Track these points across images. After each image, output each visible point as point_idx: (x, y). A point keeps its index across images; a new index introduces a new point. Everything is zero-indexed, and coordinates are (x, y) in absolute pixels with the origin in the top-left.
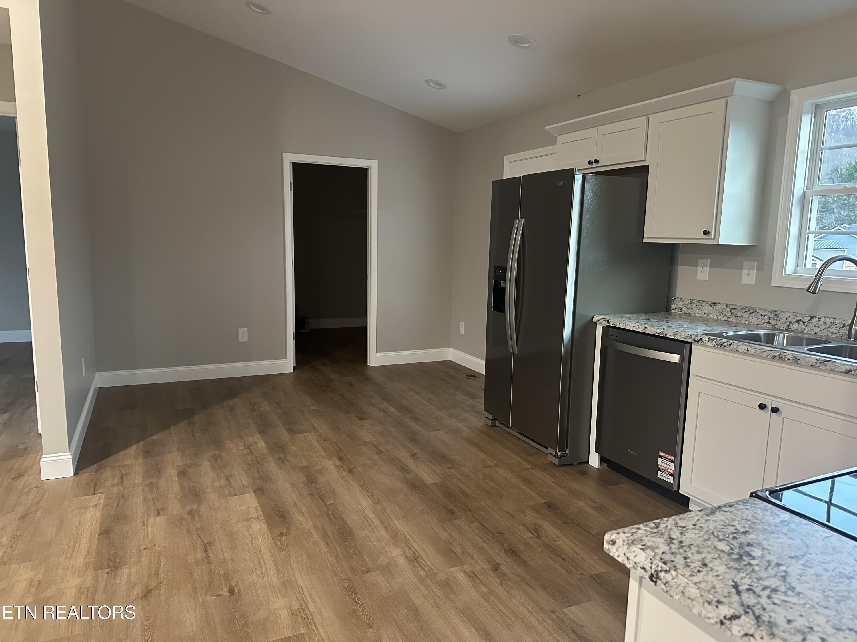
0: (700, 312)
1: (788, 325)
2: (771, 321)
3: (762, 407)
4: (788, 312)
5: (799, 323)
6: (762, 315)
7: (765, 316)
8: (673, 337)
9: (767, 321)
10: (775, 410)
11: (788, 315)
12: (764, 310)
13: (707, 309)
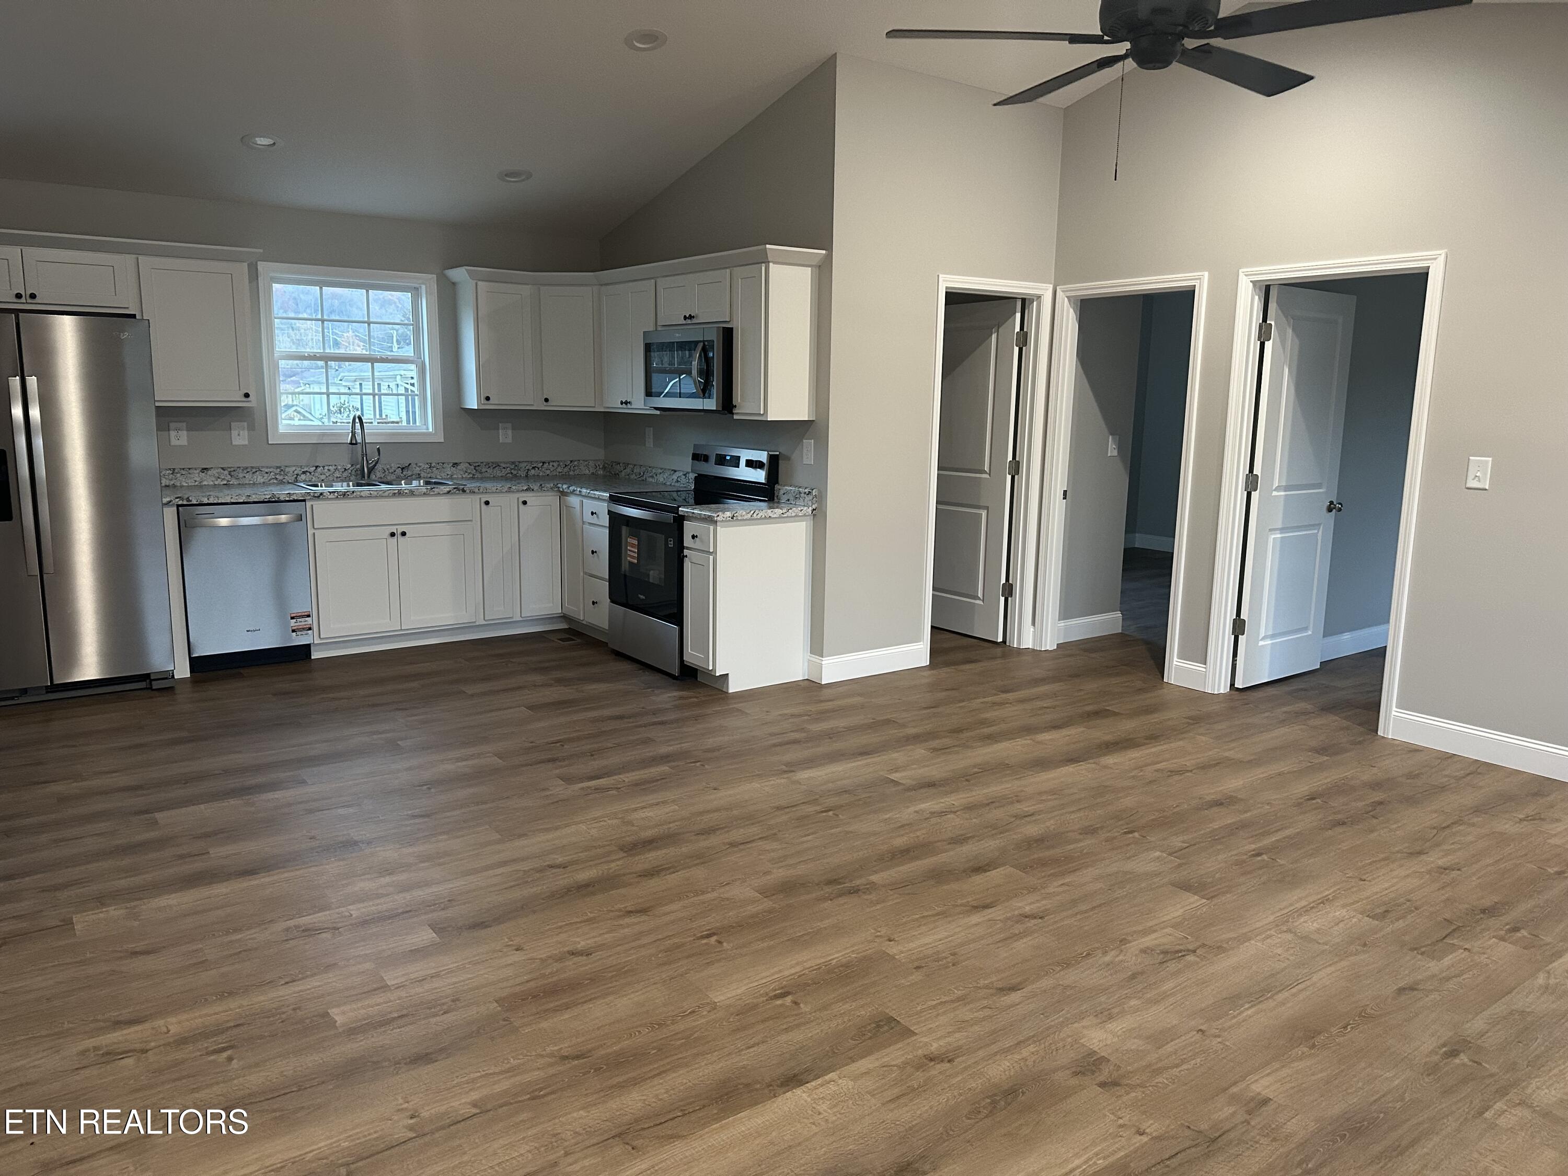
0: (189, 481)
2: (277, 477)
3: (393, 535)
6: (267, 473)
10: (404, 534)
11: (294, 468)
12: (267, 467)
13: (197, 476)
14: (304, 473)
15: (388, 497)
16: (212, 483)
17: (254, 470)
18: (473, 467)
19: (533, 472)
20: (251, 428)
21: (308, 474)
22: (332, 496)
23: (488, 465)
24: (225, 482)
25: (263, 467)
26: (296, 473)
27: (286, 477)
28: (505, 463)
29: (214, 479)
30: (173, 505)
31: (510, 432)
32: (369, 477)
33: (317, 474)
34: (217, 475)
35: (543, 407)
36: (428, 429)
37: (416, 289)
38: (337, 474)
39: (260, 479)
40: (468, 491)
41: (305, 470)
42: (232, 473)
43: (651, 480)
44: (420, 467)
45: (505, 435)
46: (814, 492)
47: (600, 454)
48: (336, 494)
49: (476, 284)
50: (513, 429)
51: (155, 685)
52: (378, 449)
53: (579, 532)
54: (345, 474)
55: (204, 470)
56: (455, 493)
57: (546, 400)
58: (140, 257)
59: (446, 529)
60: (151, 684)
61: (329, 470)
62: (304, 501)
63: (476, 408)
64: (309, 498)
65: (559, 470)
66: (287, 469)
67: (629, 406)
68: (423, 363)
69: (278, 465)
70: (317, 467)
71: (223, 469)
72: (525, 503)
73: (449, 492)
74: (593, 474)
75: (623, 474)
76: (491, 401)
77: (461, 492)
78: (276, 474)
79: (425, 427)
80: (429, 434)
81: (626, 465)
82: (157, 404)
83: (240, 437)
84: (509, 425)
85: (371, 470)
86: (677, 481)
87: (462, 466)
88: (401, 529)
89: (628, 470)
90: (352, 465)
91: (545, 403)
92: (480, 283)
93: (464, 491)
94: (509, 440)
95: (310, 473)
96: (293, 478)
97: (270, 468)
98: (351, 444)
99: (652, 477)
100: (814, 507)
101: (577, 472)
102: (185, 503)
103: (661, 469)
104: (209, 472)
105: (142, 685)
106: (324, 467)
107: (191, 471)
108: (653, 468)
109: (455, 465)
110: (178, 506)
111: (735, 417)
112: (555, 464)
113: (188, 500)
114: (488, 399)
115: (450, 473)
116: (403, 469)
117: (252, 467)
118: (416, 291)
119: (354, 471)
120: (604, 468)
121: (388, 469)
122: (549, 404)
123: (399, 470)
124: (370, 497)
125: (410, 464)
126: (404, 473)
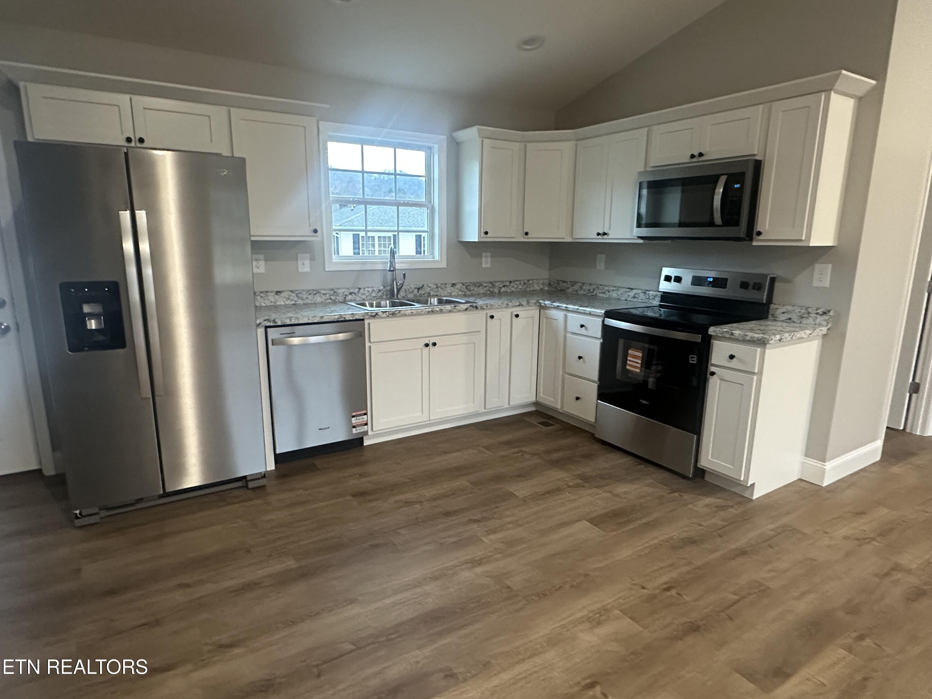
1: (345, 298)
2: (332, 297)
3: (427, 345)
4: (343, 288)
5: (352, 295)
6: (324, 294)
7: (327, 294)
8: (351, 319)
9: (329, 298)
10: (434, 344)
12: (324, 290)
14: (351, 294)
15: (425, 314)
16: (283, 303)
17: (315, 292)
18: (464, 287)
19: (503, 289)
20: (312, 259)
21: (354, 294)
22: (384, 315)
23: (475, 284)
24: (293, 302)
25: (321, 290)
26: (345, 294)
27: (338, 297)
28: (486, 283)
29: (285, 300)
30: (263, 326)
31: (489, 259)
32: (397, 296)
33: (359, 295)
34: (287, 297)
35: (521, 239)
36: (434, 258)
37: (430, 148)
38: (374, 294)
39: (318, 299)
40: (479, 308)
41: (352, 291)
42: (299, 295)
43: (602, 295)
44: (430, 287)
45: (486, 262)
46: (831, 313)
47: (545, 274)
48: (387, 313)
49: (482, 141)
50: (492, 257)
51: (251, 485)
52: (404, 275)
53: (561, 339)
54: (380, 294)
55: (278, 293)
56: (470, 310)
57: (527, 234)
58: (232, 110)
59: (464, 339)
60: (247, 484)
61: (368, 291)
62: (363, 320)
63: (477, 240)
64: (367, 317)
65: (520, 287)
66: (339, 291)
67: (605, 237)
68: (433, 206)
69: (332, 287)
70: (360, 289)
71: (292, 292)
72: (517, 316)
73: (466, 309)
74: (542, 289)
75: (570, 290)
76: (489, 235)
77: (475, 309)
78: (330, 295)
79: (431, 256)
80: (436, 261)
81: (574, 283)
82: (253, 239)
83: (304, 266)
84: (489, 254)
85: (399, 290)
86: (634, 297)
87: (459, 286)
88: (432, 340)
89: (576, 287)
90: (384, 287)
91: (525, 236)
92: (485, 140)
93: (477, 308)
94: (489, 265)
95: (355, 294)
96: (343, 298)
97: (326, 290)
98: (390, 271)
99: (604, 293)
100: (829, 326)
101: (531, 289)
102: (272, 324)
103: (615, 287)
104: (282, 295)
105: (239, 484)
106: (364, 289)
107: (268, 294)
108: (606, 286)
109: (453, 285)
110: (266, 327)
111: (754, 243)
112: (518, 283)
113: (274, 321)
114: (486, 233)
115: (449, 291)
116: (419, 289)
117: (313, 290)
118: (429, 150)
119: (385, 293)
120: (550, 285)
121: (409, 290)
122: (528, 236)
123: (416, 291)
124: (412, 314)
125: (423, 286)
126: (420, 292)
